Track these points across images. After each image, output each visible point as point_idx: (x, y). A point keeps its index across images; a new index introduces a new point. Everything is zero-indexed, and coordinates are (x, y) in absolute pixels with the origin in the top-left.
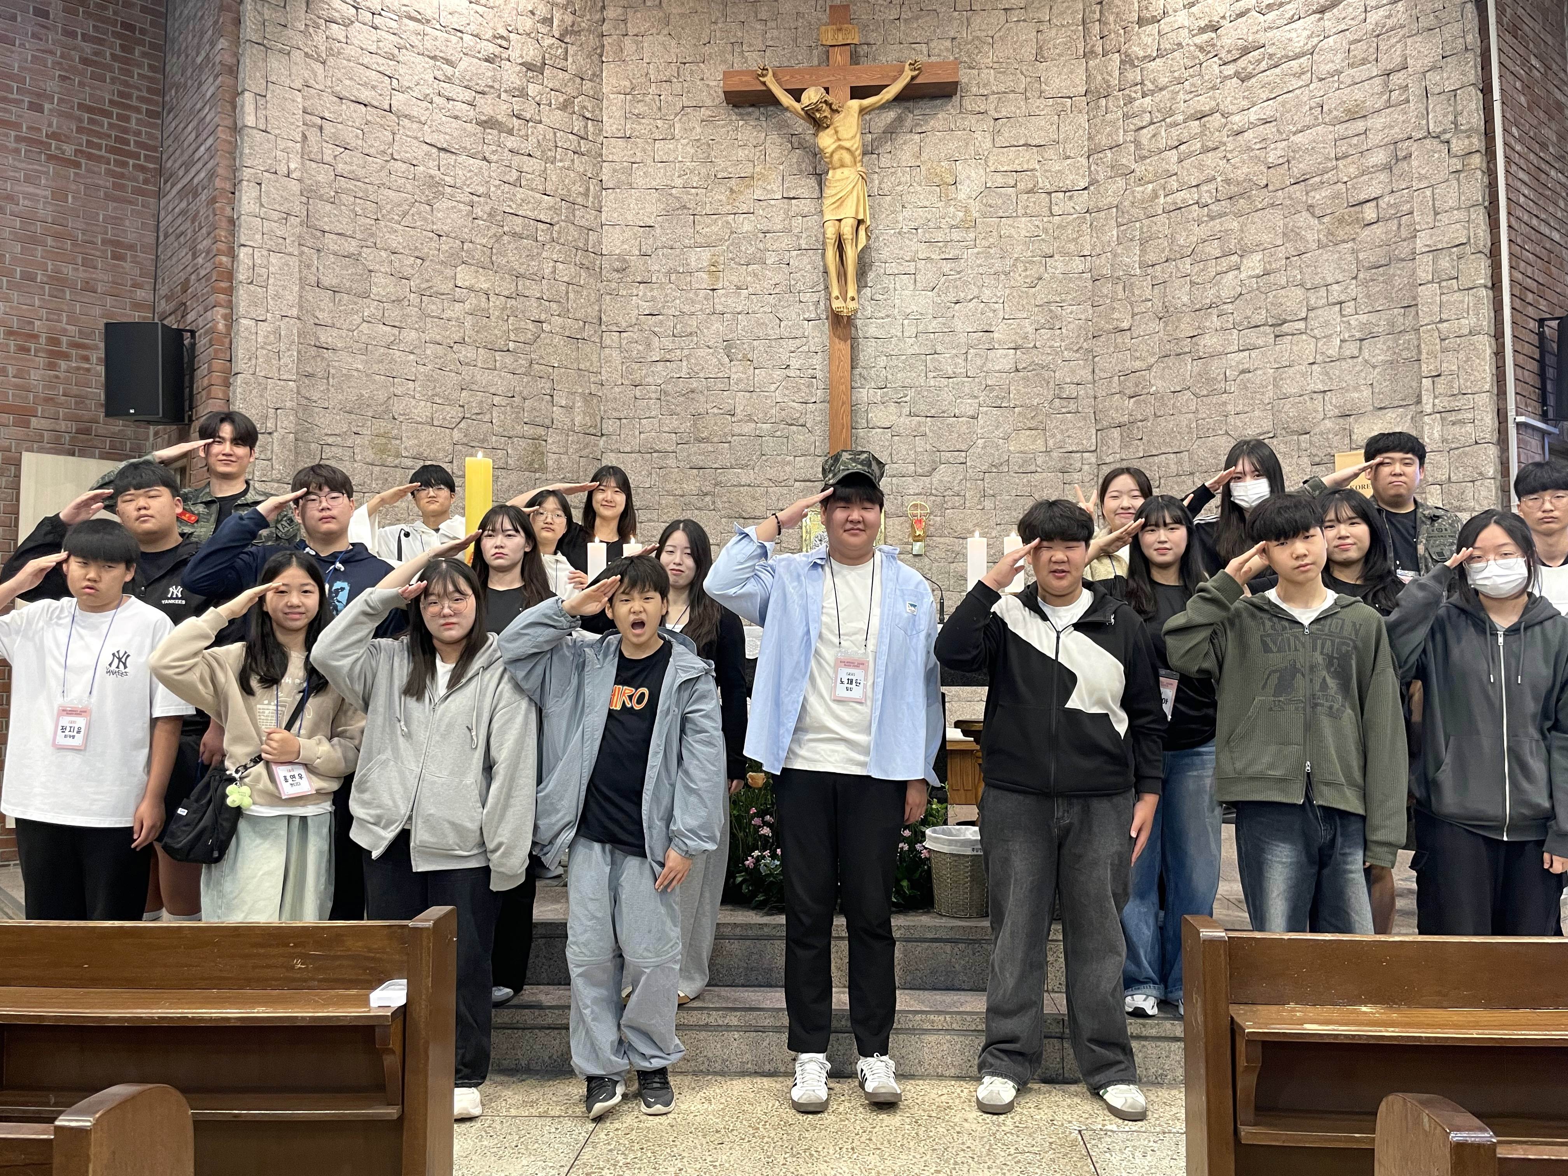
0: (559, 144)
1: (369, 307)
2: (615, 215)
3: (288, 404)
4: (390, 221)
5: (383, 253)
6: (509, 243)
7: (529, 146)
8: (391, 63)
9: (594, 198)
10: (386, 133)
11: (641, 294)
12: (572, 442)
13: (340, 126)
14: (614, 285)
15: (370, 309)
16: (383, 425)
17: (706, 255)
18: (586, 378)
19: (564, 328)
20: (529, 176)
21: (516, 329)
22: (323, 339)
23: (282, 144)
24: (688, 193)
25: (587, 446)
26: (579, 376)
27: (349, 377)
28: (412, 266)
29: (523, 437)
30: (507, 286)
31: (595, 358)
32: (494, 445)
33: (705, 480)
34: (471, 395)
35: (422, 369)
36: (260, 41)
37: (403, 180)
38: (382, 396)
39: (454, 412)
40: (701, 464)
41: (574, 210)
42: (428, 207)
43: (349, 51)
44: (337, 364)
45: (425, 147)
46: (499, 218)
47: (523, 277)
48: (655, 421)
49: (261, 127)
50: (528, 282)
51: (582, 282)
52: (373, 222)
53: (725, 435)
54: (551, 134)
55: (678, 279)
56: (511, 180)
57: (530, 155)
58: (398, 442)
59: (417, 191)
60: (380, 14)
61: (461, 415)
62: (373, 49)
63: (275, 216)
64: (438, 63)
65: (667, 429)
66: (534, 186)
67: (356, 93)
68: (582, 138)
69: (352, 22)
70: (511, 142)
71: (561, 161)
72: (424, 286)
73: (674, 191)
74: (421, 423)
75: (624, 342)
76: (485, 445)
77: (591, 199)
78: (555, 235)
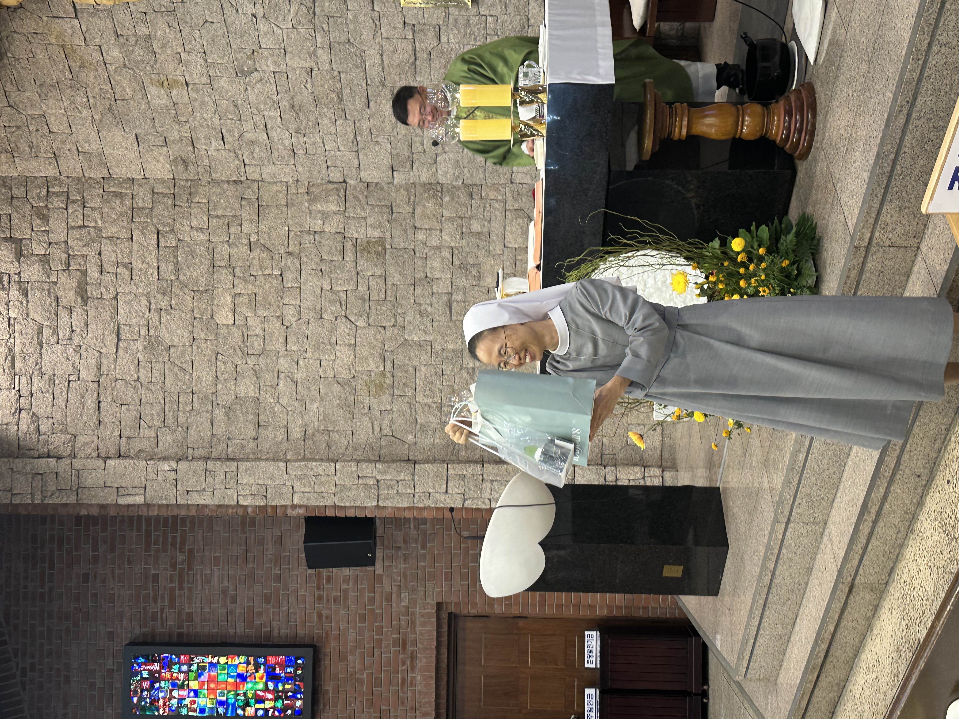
0: (80, 223)
1: (266, 398)
2: (133, 167)
3: (354, 468)
4: (191, 383)
5: (220, 386)
6: (185, 275)
7: (91, 253)
8: (57, 382)
9: (122, 187)
10: (118, 386)
11: (204, 147)
12: (355, 213)
13: (123, 423)
14: (201, 170)
15: (268, 398)
16: (360, 386)
17: (153, 91)
18: (294, 197)
19: (251, 221)
20: (119, 256)
21: (261, 269)
22: (298, 435)
23: (152, 476)
24: (95, 106)
25: (356, 198)
26: (293, 205)
27: (326, 416)
28: (225, 363)
29: (356, 261)
30: (225, 276)
31: (274, 188)
32: (366, 288)
33: (379, 95)
34: (326, 311)
35: (309, 355)
36: (75, 493)
37: (154, 371)
38: (337, 388)
39: (342, 325)
40: (364, 99)
41: (139, 209)
42: (172, 350)
43: (58, 416)
44: (316, 424)
45: (121, 352)
46: (165, 285)
47: (213, 260)
48: (326, 138)
49: (142, 491)
50: (217, 256)
51: (205, 201)
52: (195, 396)
53: (332, 77)
54: (74, 232)
55: (183, 115)
56: (128, 273)
57: (100, 254)
58: (372, 374)
59: (160, 359)
60: (19, 391)
61: (344, 320)
62: (50, 397)
63: (209, 480)
64: (44, 341)
65: (333, 129)
66: (127, 250)
67: (92, 411)
68: (68, 198)
69: (34, 414)
70: (93, 274)
71: (96, 222)
72: (240, 354)
73: (97, 117)
74: (355, 355)
75: (254, 162)
76: (367, 297)
77: (124, 191)
78: (167, 228)
